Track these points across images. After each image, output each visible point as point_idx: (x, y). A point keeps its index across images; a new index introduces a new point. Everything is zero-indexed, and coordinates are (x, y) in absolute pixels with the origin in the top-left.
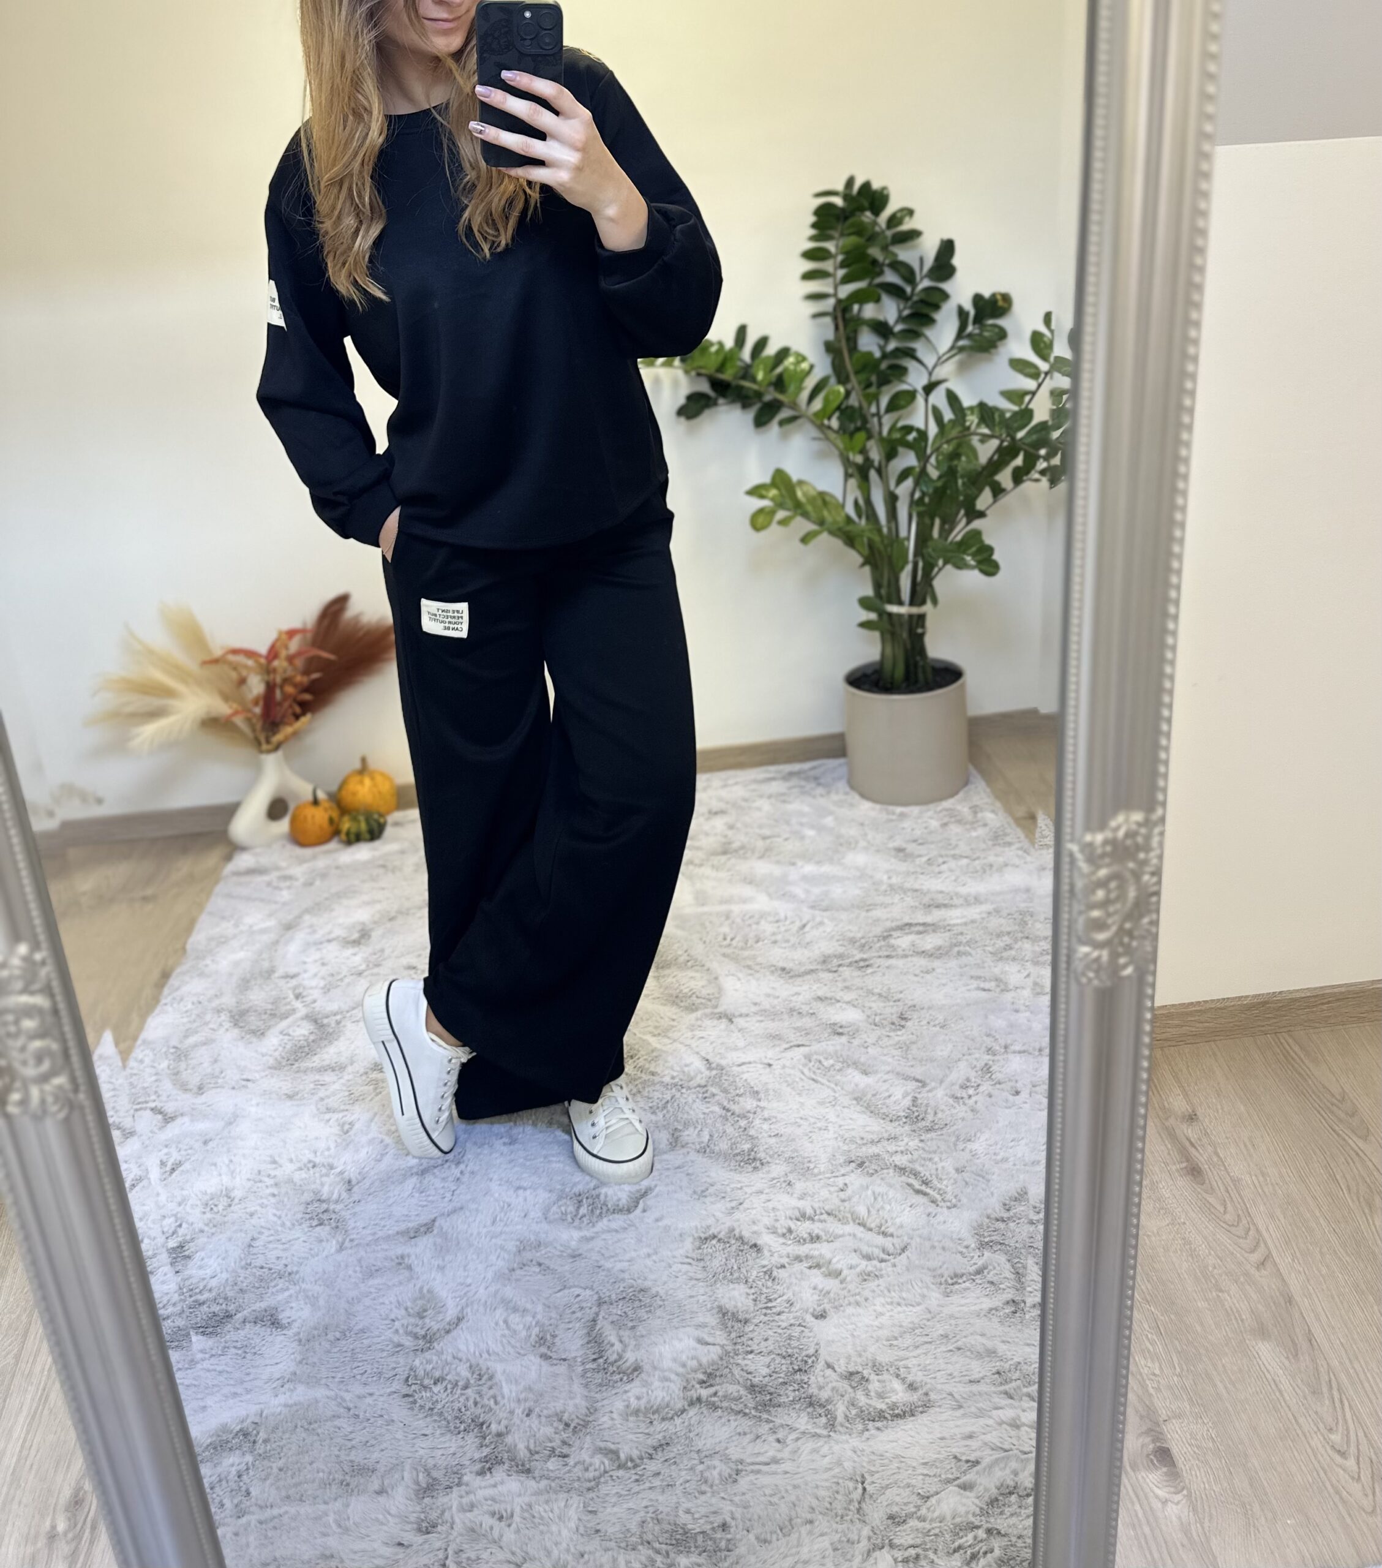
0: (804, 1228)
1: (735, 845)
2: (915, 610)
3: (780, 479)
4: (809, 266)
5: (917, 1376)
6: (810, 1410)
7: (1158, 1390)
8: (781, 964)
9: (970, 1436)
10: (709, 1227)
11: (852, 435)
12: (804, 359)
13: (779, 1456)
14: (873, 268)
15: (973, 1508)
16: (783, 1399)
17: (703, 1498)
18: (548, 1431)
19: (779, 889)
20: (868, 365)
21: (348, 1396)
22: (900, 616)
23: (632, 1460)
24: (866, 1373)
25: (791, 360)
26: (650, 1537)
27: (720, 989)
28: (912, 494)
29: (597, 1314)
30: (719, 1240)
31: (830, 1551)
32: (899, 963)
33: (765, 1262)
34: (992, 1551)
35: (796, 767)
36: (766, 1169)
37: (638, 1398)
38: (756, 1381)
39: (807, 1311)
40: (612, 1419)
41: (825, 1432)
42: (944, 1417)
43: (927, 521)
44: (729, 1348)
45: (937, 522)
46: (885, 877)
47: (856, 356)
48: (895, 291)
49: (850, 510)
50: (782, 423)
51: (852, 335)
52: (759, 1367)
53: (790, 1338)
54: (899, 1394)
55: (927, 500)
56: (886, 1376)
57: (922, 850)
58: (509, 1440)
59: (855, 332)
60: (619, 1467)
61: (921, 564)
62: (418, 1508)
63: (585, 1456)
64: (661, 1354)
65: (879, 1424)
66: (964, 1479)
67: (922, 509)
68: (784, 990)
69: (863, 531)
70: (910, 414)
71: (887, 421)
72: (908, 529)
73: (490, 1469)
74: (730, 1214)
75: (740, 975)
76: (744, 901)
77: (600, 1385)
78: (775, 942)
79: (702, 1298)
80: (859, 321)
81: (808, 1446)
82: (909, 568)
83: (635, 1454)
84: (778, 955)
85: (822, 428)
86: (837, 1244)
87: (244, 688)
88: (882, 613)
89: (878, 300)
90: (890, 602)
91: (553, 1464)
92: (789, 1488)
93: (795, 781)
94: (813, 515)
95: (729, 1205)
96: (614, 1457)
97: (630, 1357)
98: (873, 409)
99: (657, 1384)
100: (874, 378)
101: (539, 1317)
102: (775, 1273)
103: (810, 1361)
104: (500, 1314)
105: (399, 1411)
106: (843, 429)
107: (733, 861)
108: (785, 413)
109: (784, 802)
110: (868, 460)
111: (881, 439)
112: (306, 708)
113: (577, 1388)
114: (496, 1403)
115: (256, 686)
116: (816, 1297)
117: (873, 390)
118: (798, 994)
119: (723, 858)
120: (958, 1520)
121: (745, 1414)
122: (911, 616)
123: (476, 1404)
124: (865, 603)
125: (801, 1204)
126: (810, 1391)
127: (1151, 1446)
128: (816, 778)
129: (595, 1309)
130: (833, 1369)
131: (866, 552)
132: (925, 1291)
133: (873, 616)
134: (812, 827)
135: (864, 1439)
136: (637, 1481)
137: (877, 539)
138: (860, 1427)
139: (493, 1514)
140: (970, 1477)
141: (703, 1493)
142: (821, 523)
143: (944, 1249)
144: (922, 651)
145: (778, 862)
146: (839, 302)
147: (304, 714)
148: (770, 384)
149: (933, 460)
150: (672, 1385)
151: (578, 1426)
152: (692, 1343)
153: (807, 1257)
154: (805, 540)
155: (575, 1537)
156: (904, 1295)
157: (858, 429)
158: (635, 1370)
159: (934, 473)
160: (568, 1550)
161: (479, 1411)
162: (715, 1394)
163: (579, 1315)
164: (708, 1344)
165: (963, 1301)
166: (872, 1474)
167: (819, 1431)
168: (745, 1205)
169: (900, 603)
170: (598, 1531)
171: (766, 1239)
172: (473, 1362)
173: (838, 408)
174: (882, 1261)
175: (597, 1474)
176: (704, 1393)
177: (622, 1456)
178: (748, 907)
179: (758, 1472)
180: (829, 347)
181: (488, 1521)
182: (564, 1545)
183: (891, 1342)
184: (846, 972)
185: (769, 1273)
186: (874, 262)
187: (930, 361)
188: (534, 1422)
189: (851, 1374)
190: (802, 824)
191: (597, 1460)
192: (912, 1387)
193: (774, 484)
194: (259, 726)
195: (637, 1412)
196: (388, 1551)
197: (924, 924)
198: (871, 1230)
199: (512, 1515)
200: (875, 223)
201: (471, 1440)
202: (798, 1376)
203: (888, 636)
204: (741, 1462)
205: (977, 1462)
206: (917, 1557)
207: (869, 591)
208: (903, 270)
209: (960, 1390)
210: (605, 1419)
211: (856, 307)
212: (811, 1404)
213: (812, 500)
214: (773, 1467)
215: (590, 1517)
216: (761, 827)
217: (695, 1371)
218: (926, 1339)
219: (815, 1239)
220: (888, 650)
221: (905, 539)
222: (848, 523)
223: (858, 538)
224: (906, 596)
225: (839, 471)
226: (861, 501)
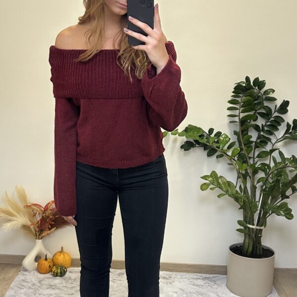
2: (258, 228)
3: (214, 174)
11: (242, 163)
22: (252, 229)
28: (262, 187)
43: (267, 196)
45: (270, 197)
48: (264, 116)
49: (238, 189)
50: (217, 157)
55: (267, 189)
59: (248, 128)
61: (262, 212)
67: (265, 192)
69: (242, 197)
71: (256, 160)
72: (259, 199)
80: (250, 125)
82: (258, 212)
88: (246, 227)
90: (249, 223)
94: (224, 188)
98: (252, 156)
110: (247, 172)
117: (253, 149)
122: (257, 230)
124: (239, 222)
131: (242, 204)
133: (242, 228)
137: (247, 200)
142: (227, 192)
144: (259, 243)
149: (271, 176)
154: (219, 196)
157: (244, 162)
159: (271, 181)
169: (253, 225)
180: (235, 133)
187: (274, 141)
193: (211, 176)
200: (260, 92)
203: (247, 235)
207: (242, 219)
208: (267, 109)
213: (224, 183)
220: (247, 241)
221: (257, 202)
222: (237, 194)
223: (240, 199)
224: (256, 222)
225: (236, 175)
226: (243, 187)
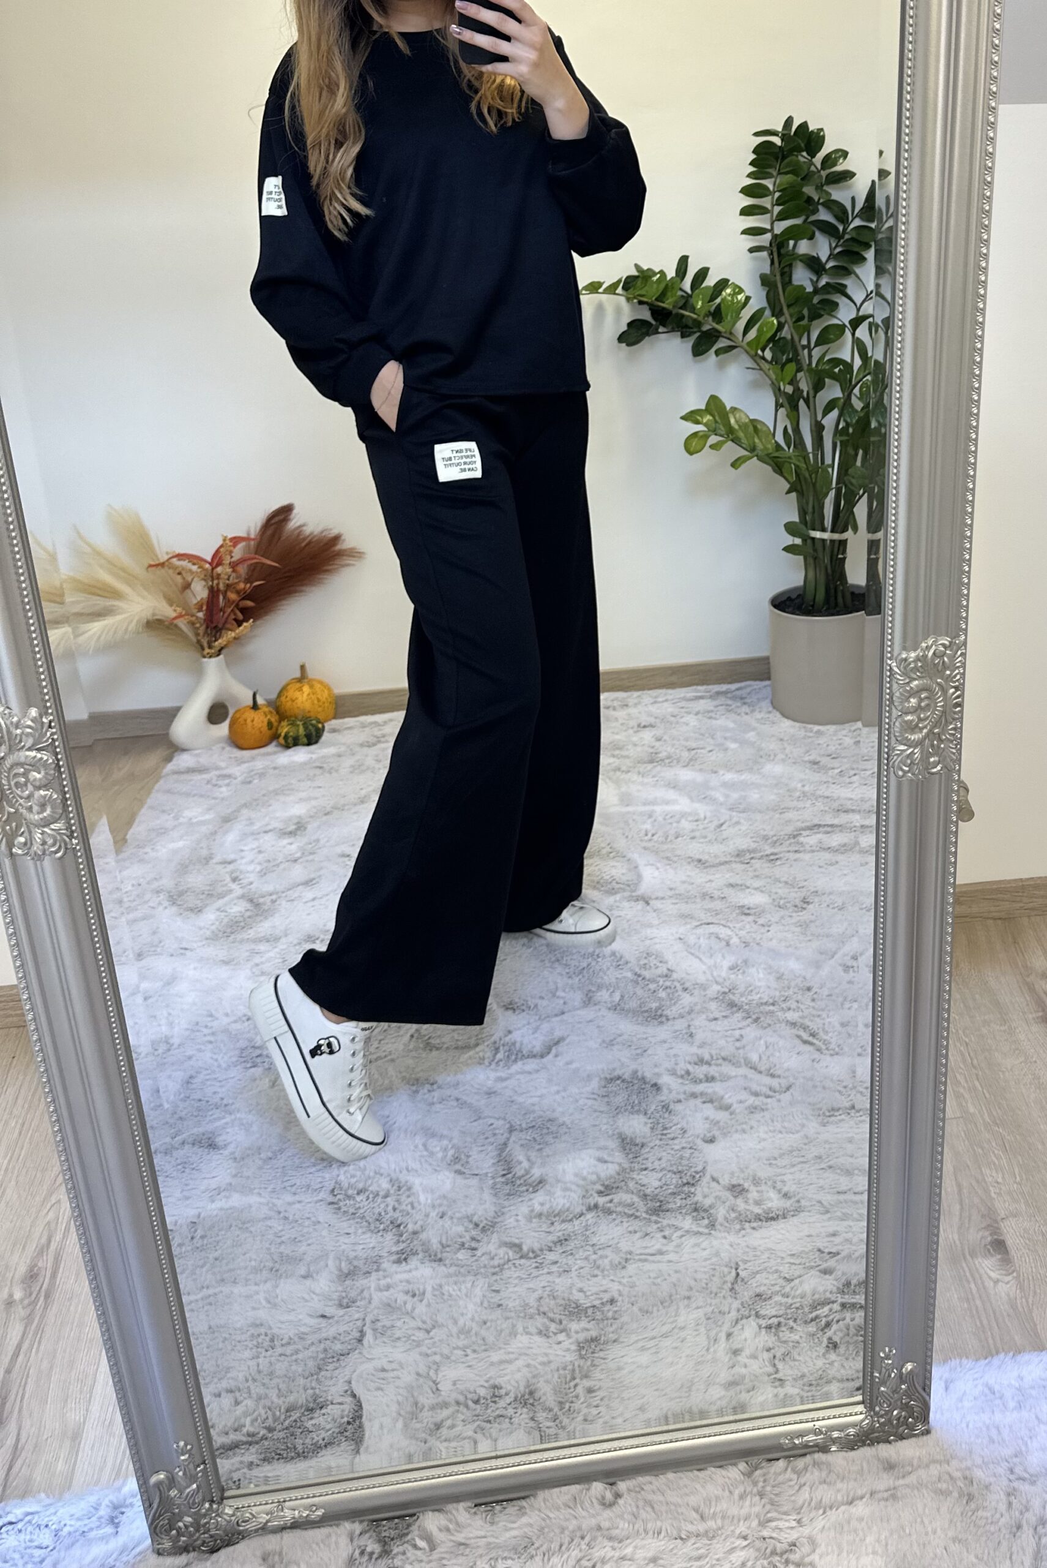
0: (700, 1071)
1: (663, 755)
2: (836, 536)
3: (714, 405)
4: (748, 201)
5: (790, 1187)
6: (695, 1214)
7: (999, 1194)
8: (698, 857)
9: (834, 1235)
10: (614, 1069)
11: (783, 366)
12: (741, 291)
13: (665, 1249)
14: (809, 206)
15: (830, 1287)
16: (670, 1206)
17: (595, 1279)
18: (460, 1229)
19: (700, 792)
20: (799, 298)
21: (279, 1202)
22: (823, 541)
23: (533, 1252)
24: (746, 1185)
25: (728, 291)
26: (545, 1309)
27: (639, 877)
28: (837, 425)
29: (508, 1139)
30: (623, 1081)
31: (703, 1319)
32: (807, 857)
33: (663, 1098)
34: (844, 1319)
35: (724, 687)
36: (670, 1023)
37: (542, 1204)
38: (648, 1191)
39: (698, 1137)
40: (517, 1221)
41: (706, 1231)
42: (812, 1220)
43: (851, 452)
44: (626, 1165)
45: (861, 452)
46: (799, 785)
47: (789, 289)
48: (827, 229)
49: (780, 438)
50: (717, 353)
51: (786, 269)
52: (652, 1181)
53: (681, 1158)
54: (775, 1202)
55: (851, 430)
56: (763, 1188)
57: (836, 763)
58: (423, 1236)
59: (790, 266)
60: (521, 1257)
61: (842, 493)
62: (340, 1289)
63: (492, 1248)
64: (564, 1171)
65: (754, 1225)
66: (824, 1265)
67: (844, 438)
68: (700, 878)
69: (790, 458)
70: (840, 348)
71: (817, 353)
72: (832, 458)
73: (405, 1259)
74: (636, 1060)
75: (659, 865)
76: (667, 803)
77: (509, 1195)
78: (693, 838)
79: (604, 1127)
80: (794, 256)
81: (691, 1241)
82: (832, 494)
83: (536, 1246)
84: (695, 849)
85: (754, 357)
86: (730, 1083)
87: (188, 591)
88: (806, 539)
89: (811, 237)
90: (814, 529)
91: (462, 1255)
92: (671, 1272)
93: (722, 700)
94: (744, 441)
95: (634, 1052)
96: (517, 1249)
97: (536, 1172)
98: (804, 342)
99: (559, 1193)
100: (805, 312)
101: (455, 1141)
102: (672, 1107)
103: (697, 1176)
104: (419, 1140)
105: (325, 1215)
106: (775, 360)
107: (659, 768)
108: (722, 343)
109: (710, 718)
110: (798, 390)
111: (810, 370)
112: (248, 614)
113: (487, 1196)
114: (413, 1208)
115: (200, 591)
116: (707, 1126)
117: (805, 322)
118: (710, 881)
119: (650, 766)
120: (817, 1296)
121: (637, 1217)
122: (832, 541)
123: (394, 1209)
124: (790, 528)
125: (700, 1052)
126: (696, 1199)
127: (989, 1239)
128: (742, 698)
129: (506, 1135)
130: (718, 1182)
131: (793, 478)
132: (805, 1121)
133: (796, 541)
134: (735, 741)
135: (740, 1235)
136: (537, 1267)
137: (803, 465)
138: (738, 1227)
139: (407, 1293)
140: (832, 1263)
141: (596, 1276)
142: (752, 449)
143: (824, 1088)
144: (843, 576)
145: (701, 770)
146: (775, 237)
147: (246, 620)
148: (709, 314)
149: (856, 391)
150: (572, 1194)
151: (487, 1228)
152: (593, 1162)
153: (702, 1094)
154: (735, 465)
155: (479, 1309)
156: (786, 1124)
157: (789, 361)
158: (540, 1182)
159: (858, 405)
160: (473, 1319)
161: (397, 1214)
162: (611, 1201)
163: (492, 1140)
164: (606, 1162)
165: (839, 1130)
166: (745, 1262)
167: (701, 1230)
168: (649, 1052)
169: (823, 529)
170: (499, 1305)
171: (666, 1080)
172: (394, 1176)
173: (772, 339)
174: (768, 1097)
175: (502, 1262)
176: (601, 1200)
177: (525, 1248)
178: (668, 808)
179: (646, 1260)
180: (765, 280)
181: (401, 1298)
182: (470, 1316)
183: (771, 1161)
184: (757, 864)
185: (666, 1108)
186: (809, 200)
187: (859, 297)
188: (447, 1222)
189: (734, 1186)
190: (726, 738)
191: (502, 1251)
192: (786, 1196)
193: (708, 410)
194: (201, 631)
195: (540, 1215)
196: (313, 1322)
197: (832, 826)
198: (760, 1072)
199: (424, 1293)
200: (812, 164)
201: (389, 1237)
202: (686, 1189)
203: (811, 561)
204: (630, 1253)
205: (838, 1254)
206: (779, 1324)
207: (796, 518)
208: (836, 209)
209: (828, 1198)
210: (512, 1220)
211: (791, 243)
212: (696, 1210)
213: (743, 427)
214: (658, 1257)
215: (493, 1294)
216: (687, 740)
217: (594, 1183)
218: (802, 1159)
219: (710, 1079)
220: (811, 574)
221: (829, 466)
222: (777, 450)
223: (786, 465)
224: (828, 522)
225: (770, 401)
226: (790, 431)
